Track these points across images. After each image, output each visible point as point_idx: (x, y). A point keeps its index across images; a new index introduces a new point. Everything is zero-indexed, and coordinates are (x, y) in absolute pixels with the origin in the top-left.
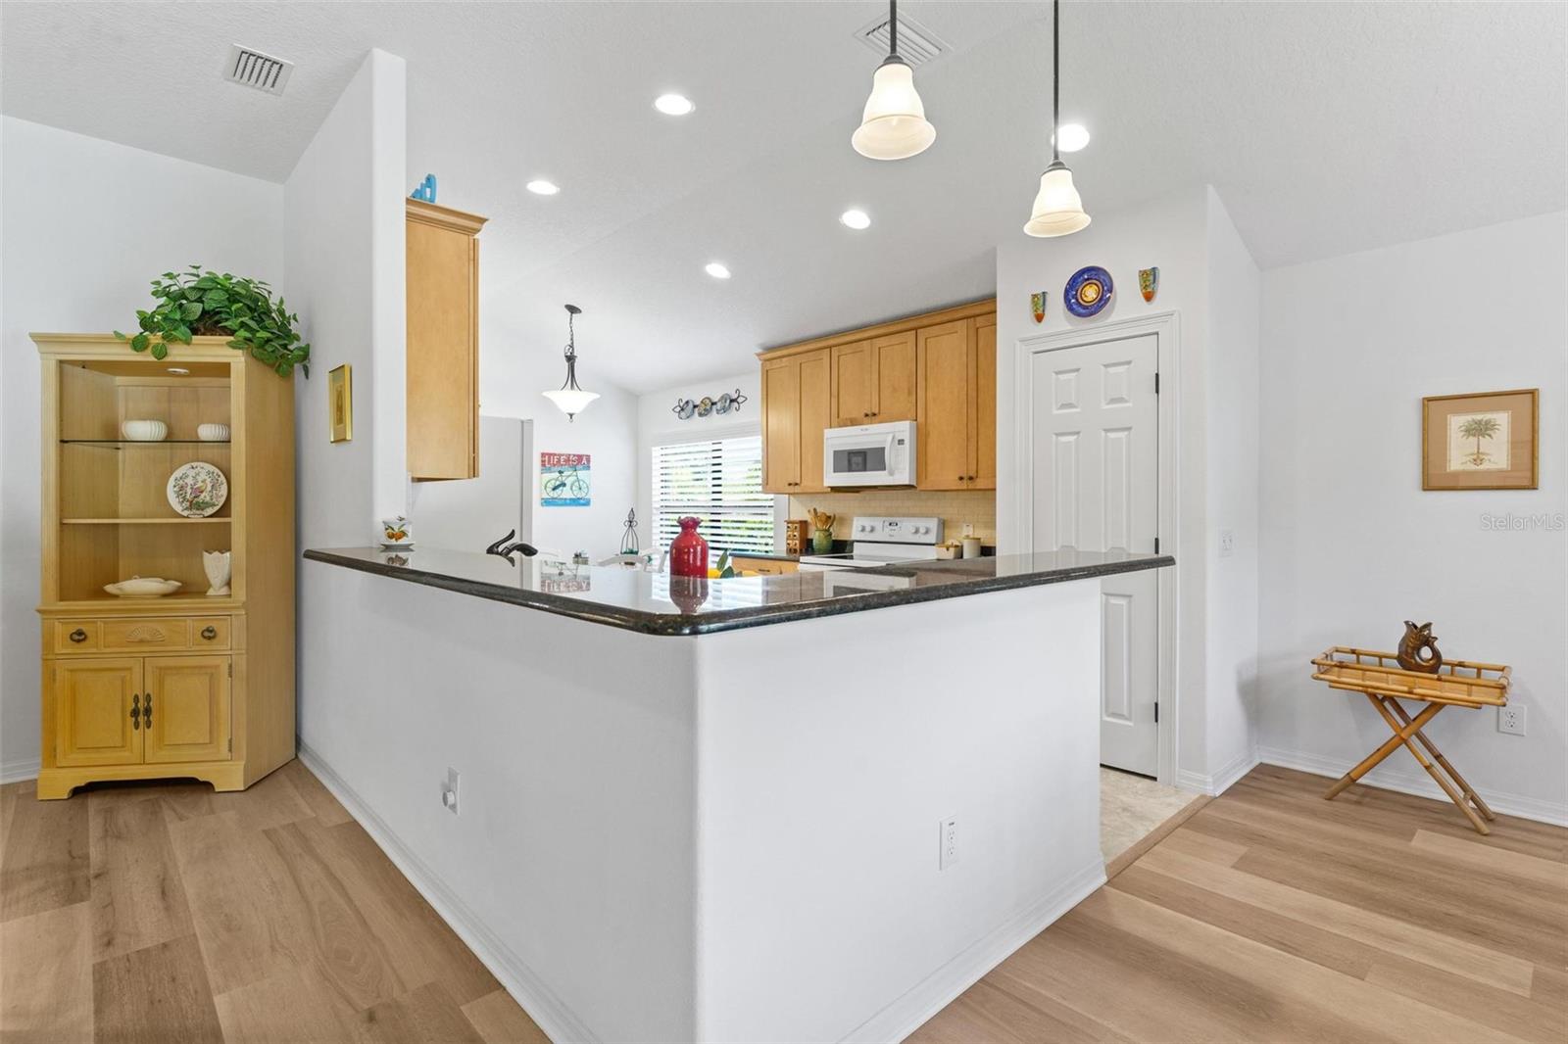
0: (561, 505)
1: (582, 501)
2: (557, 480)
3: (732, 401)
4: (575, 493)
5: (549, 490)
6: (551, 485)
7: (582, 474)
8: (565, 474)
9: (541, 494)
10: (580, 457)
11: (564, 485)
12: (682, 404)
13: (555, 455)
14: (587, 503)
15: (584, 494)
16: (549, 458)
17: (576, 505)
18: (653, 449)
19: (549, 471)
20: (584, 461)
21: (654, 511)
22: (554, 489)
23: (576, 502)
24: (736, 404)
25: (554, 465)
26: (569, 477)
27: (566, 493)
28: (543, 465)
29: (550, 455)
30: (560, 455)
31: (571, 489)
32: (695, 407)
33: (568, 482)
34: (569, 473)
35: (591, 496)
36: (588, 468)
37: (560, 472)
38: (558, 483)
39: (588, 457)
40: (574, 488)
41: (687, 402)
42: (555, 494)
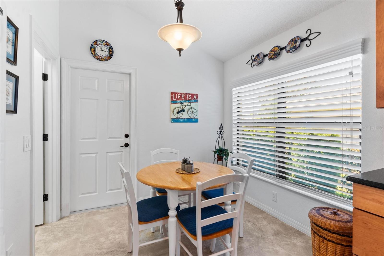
0: (182, 122)
1: (194, 120)
2: (179, 107)
3: (303, 40)
4: (190, 115)
5: (175, 113)
6: (176, 111)
7: (193, 104)
8: (185, 104)
9: (171, 115)
10: (192, 95)
11: (183, 110)
12: (253, 58)
13: (178, 93)
14: (196, 121)
15: (195, 116)
16: (175, 96)
17: (190, 122)
18: (233, 89)
19: (175, 102)
20: (195, 97)
21: (234, 125)
22: (178, 113)
23: (190, 120)
24: (307, 42)
25: (178, 99)
26: (186, 106)
27: (185, 115)
28: (172, 99)
29: (175, 93)
30: (181, 94)
31: (188, 113)
32: (265, 56)
33: (186, 109)
34: (187, 104)
35: (199, 117)
36: (197, 101)
37: (182, 103)
38: (180, 109)
39: (197, 95)
40: (189, 112)
41: (258, 55)
42: (179, 116)
